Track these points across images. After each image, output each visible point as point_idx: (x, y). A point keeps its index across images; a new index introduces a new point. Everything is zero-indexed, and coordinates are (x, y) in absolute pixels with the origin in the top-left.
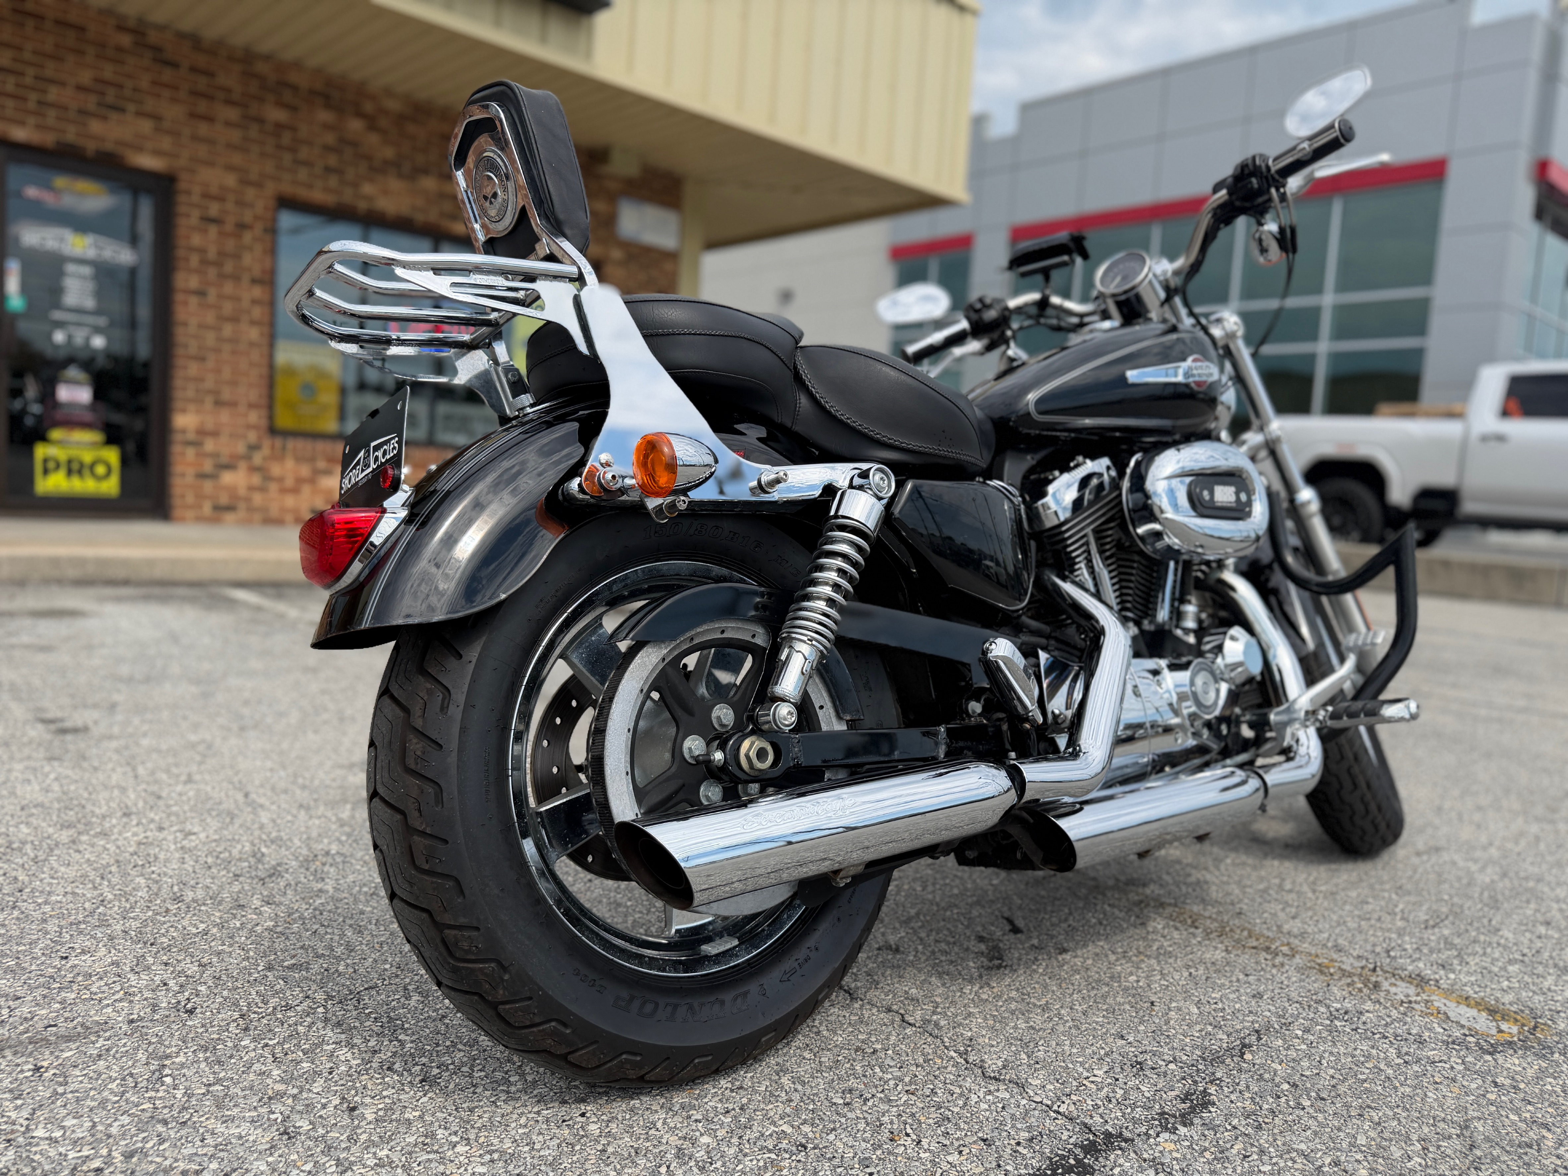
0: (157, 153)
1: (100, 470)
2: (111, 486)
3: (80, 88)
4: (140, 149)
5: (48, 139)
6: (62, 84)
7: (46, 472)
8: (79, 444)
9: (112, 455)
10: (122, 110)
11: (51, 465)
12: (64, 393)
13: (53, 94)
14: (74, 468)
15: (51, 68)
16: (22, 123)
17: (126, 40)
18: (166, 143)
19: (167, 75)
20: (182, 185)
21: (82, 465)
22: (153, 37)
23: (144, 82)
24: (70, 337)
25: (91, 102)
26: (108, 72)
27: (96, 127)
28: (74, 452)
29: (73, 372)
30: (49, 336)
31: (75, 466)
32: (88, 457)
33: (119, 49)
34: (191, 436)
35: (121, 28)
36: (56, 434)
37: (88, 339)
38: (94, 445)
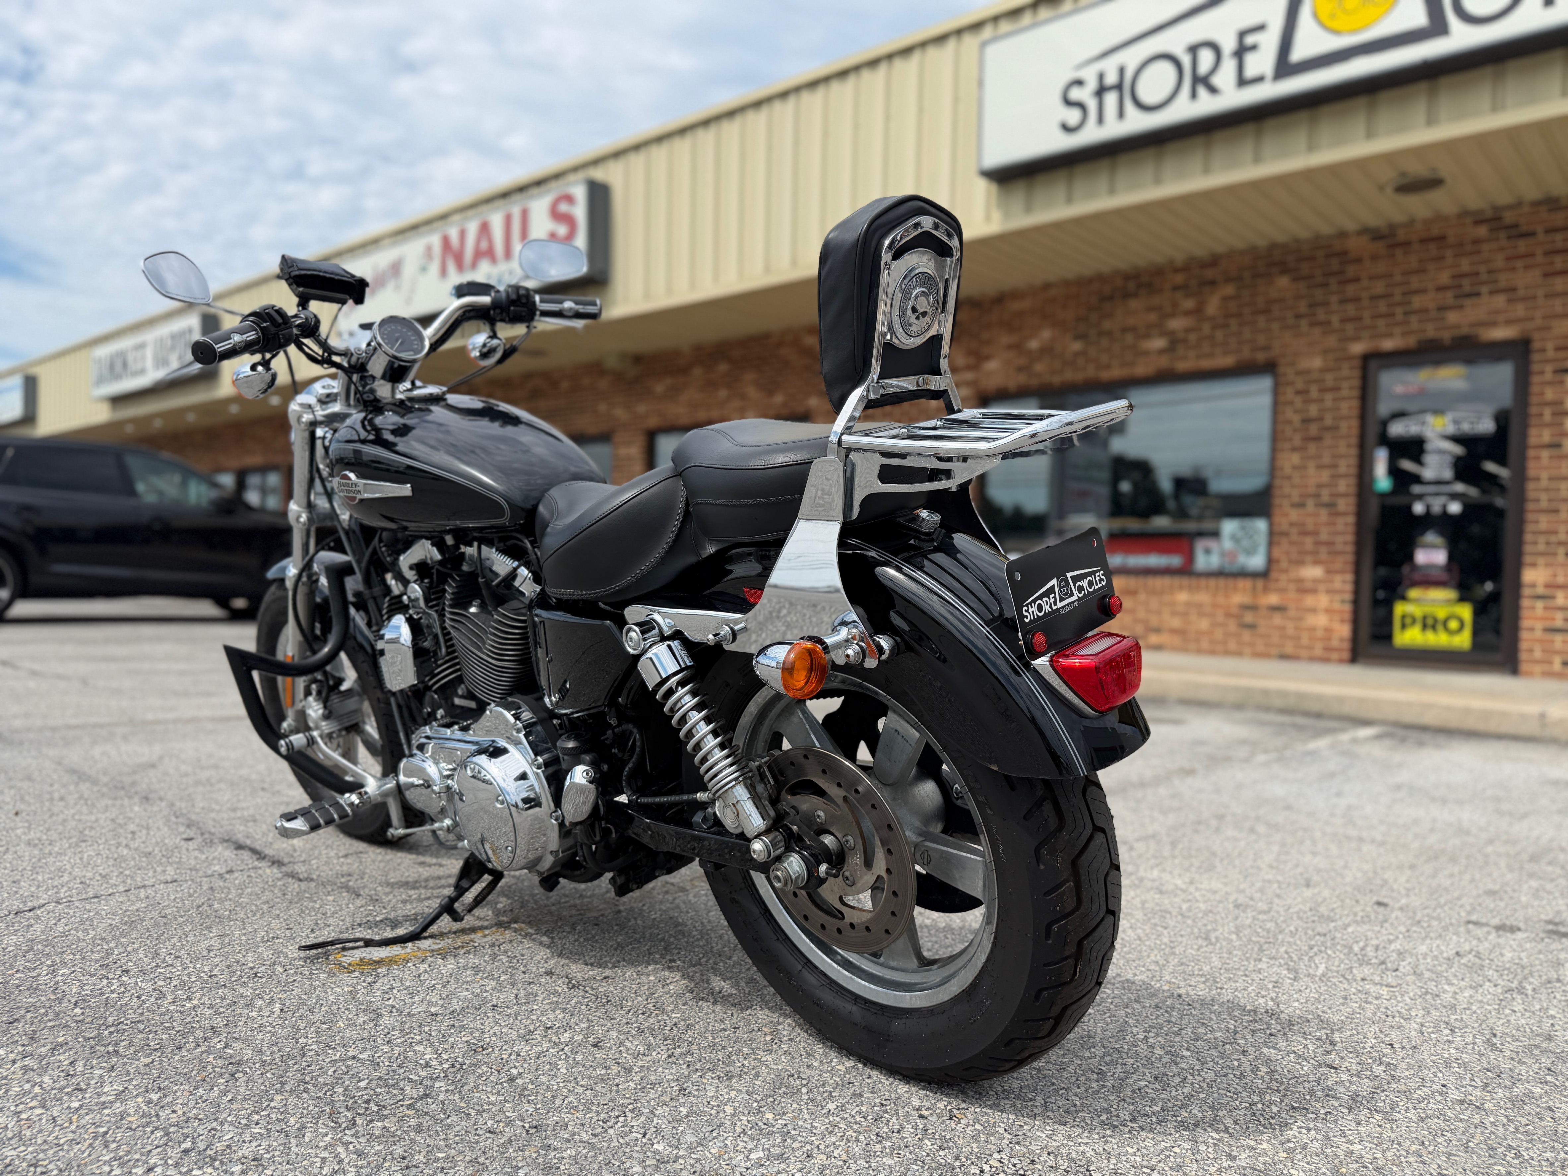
0: (1509, 322)
1: (1453, 625)
2: (1463, 640)
3: (1440, 289)
4: (1493, 324)
5: (1411, 342)
6: (1424, 291)
7: (1404, 626)
8: (1434, 601)
9: (1466, 612)
10: (1478, 294)
11: (1408, 621)
12: (1422, 557)
13: (1417, 302)
14: (1429, 624)
15: (1415, 282)
16: (1390, 335)
17: (1482, 231)
18: (1520, 310)
19: (1522, 246)
20: (1536, 345)
21: (1436, 620)
22: (1509, 217)
23: (1499, 262)
24: (1428, 507)
25: (1449, 297)
26: (1465, 265)
27: (1453, 317)
28: (1428, 609)
29: (1431, 537)
30: (1409, 508)
31: (1430, 622)
32: (1441, 614)
33: (1476, 241)
34: (1540, 590)
35: (1477, 223)
36: (1413, 593)
37: (1445, 506)
38: (1448, 602)
